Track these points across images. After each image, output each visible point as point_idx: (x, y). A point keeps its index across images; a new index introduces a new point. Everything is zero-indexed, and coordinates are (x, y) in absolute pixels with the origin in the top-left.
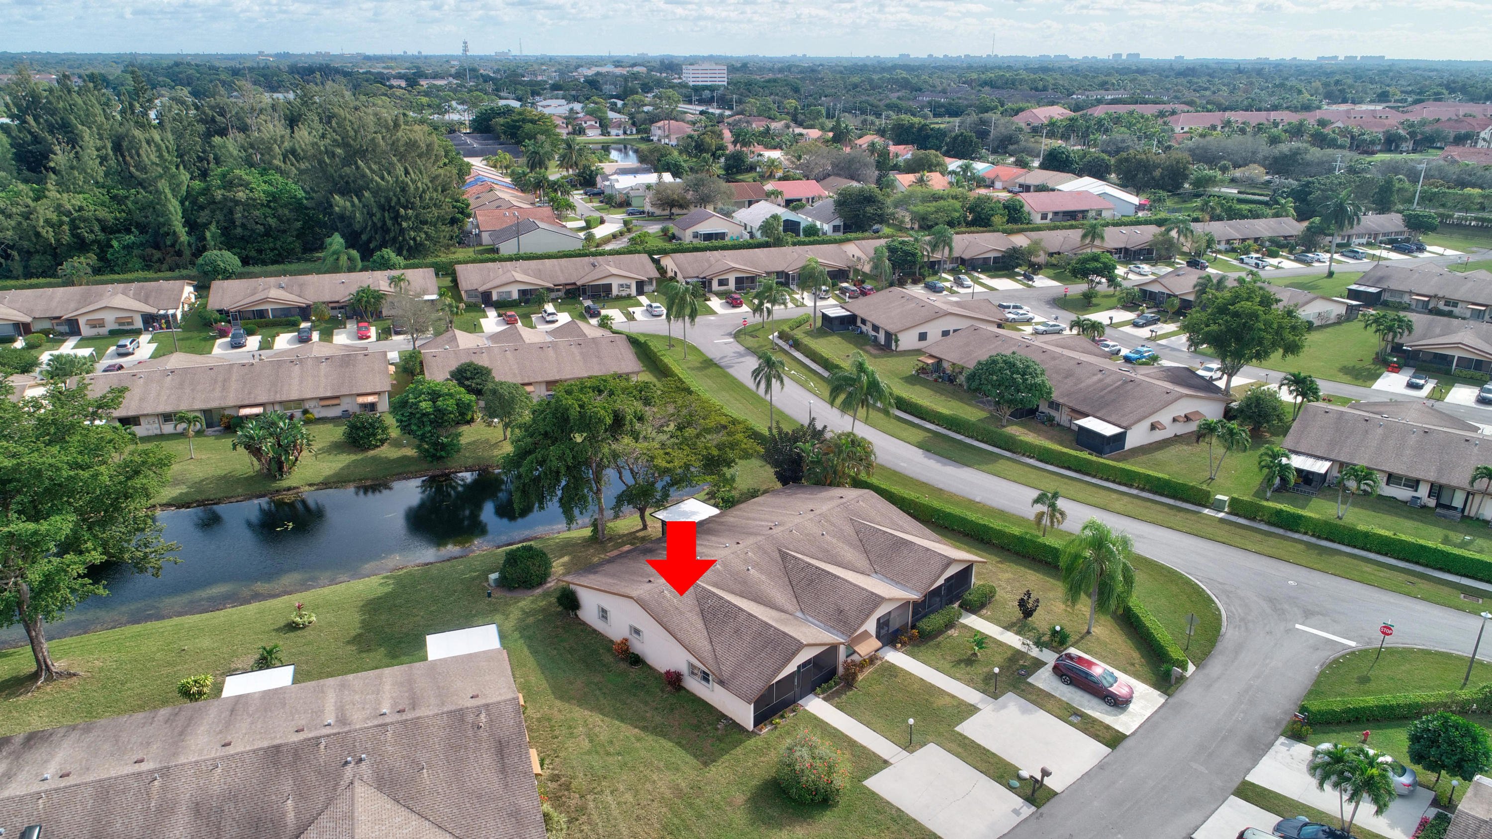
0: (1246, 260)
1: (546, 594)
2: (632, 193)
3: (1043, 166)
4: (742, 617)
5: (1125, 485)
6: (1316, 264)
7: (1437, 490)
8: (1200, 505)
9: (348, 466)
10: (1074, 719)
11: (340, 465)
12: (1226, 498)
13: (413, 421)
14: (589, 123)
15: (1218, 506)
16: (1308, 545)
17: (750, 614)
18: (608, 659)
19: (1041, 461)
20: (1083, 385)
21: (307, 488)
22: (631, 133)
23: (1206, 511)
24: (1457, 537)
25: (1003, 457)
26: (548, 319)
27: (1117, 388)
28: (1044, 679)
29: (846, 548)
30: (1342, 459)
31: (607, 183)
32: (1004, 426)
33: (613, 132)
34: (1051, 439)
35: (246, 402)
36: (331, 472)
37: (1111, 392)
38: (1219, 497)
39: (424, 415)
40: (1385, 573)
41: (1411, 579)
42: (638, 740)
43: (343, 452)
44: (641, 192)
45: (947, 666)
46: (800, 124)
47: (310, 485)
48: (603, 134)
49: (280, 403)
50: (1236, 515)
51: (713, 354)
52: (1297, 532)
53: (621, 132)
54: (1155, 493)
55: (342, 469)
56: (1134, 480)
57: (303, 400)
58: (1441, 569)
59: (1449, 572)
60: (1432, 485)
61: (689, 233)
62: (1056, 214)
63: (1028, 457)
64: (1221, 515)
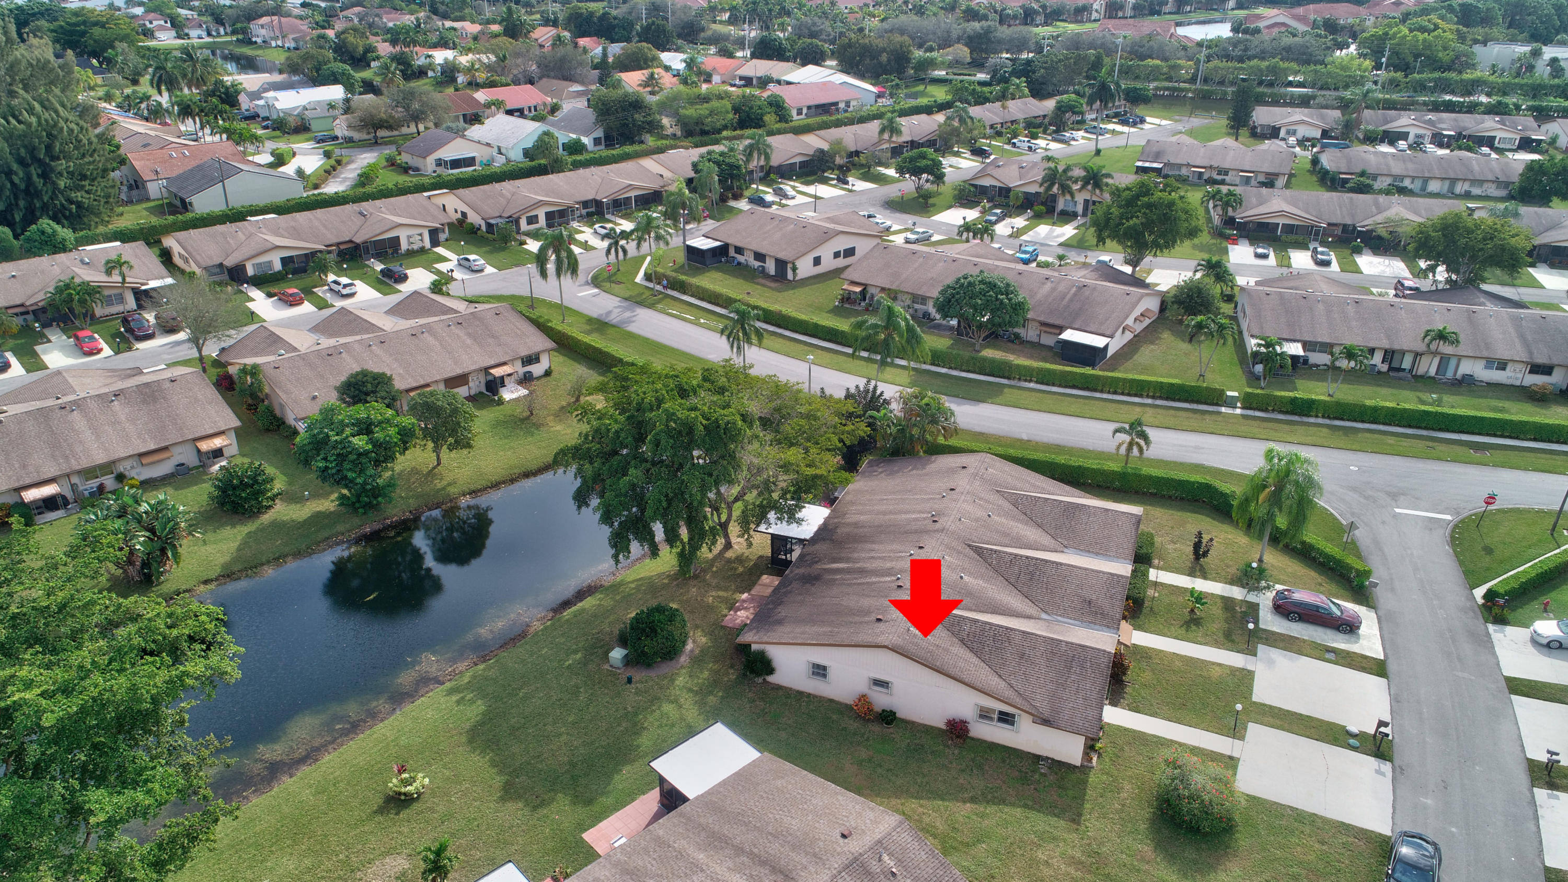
0: (1018, 144)
1: (698, 661)
2: (309, 114)
3: (754, 56)
4: (1017, 638)
5: (1136, 395)
6: (1073, 143)
7: (1389, 355)
8: (1217, 405)
9: (244, 544)
10: (1328, 656)
11: (233, 545)
12: (1236, 394)
13: (347, 465)
14: (155, 23)
15: (1231, 403)
16: (1328, 426)
17: (1024, 632)
18: (853, 725)
19: (1042, 383)
20: (1039, 296)
21: (202, 588)
22: (219, 35)
23: (1223, 409)
24: (1425, 396)
25: (1004, 385)
26: (345, 292)
27: (1075, 295)
28: (1270, 621)
29: (1020, 526)
30: (1307, 339)
31: (261, 102)
32: (979, 351)
33: (194, 33)
34: (1031, 357)
35: (28, 481)
36: (227, 558)
37: (1071, 300)
38: (1229, 393)
39: (360, 455)
40: (1406, 443)
41: (1430, 444)
42: (983, 816)
43: (223, 525)
44: (319, 112)
45: (1182, 631)
46: (445, 17)
47: (206, 582)
48: (179, 37)
49: (79, 472)
50: (1250, 409)
51: (594, 312)
52: (1311, 416)
53: (204, 34)
54: (1167, 399)
55: (239, 549)
56: (1142, 389)
57: (114, 462)
58: (1440, 430)
59: (1448, 430)
60: (1386, 351)
61: (431, 160)
62: (809, 108)
63: (1026, 381)
64: (1238, 411)
